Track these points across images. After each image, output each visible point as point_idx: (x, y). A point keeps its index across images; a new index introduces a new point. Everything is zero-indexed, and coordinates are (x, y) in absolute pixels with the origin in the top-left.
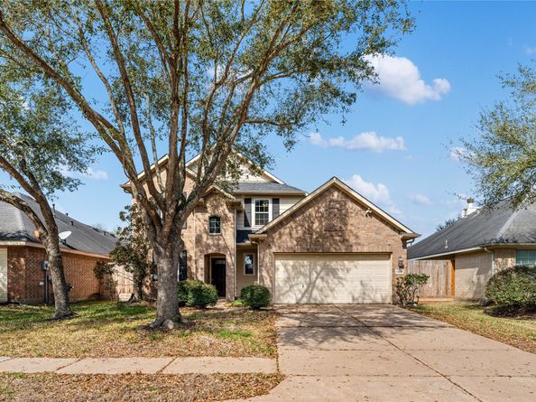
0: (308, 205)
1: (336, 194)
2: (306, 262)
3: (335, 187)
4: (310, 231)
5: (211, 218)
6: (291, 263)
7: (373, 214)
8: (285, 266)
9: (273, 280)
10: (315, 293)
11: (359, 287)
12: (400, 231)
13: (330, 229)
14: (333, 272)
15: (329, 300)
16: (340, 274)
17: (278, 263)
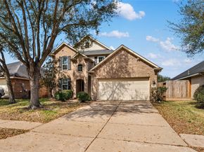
0: (112, 57)
1: (123, 52)
2: (111, 82)
3: (123, 49)
4: (112, 68)
5: (79, 65)
6: (105, 82)
7: (140, 60)
8: (103, 84)
9: (97, 90)
10: (115, 95)
11: (135, 93)
12: (153, 67)
13: (121, 67)
14: (123, 86)
15: (121, 98)
16: (126, 87)
17: (100, 83)
